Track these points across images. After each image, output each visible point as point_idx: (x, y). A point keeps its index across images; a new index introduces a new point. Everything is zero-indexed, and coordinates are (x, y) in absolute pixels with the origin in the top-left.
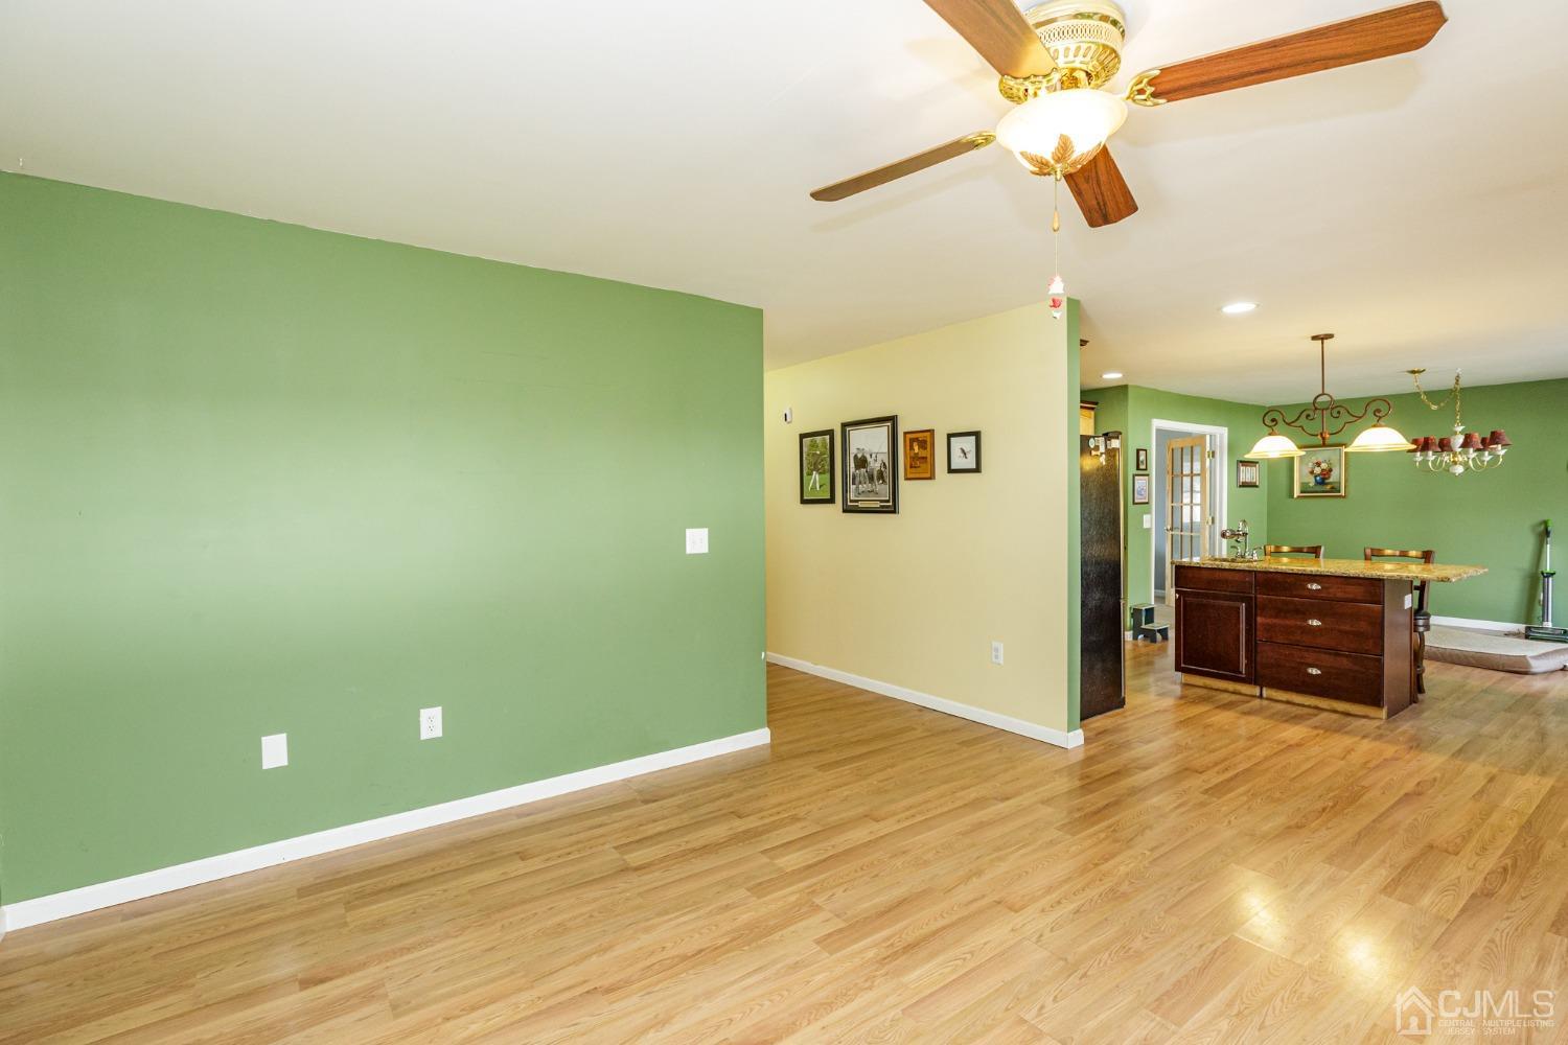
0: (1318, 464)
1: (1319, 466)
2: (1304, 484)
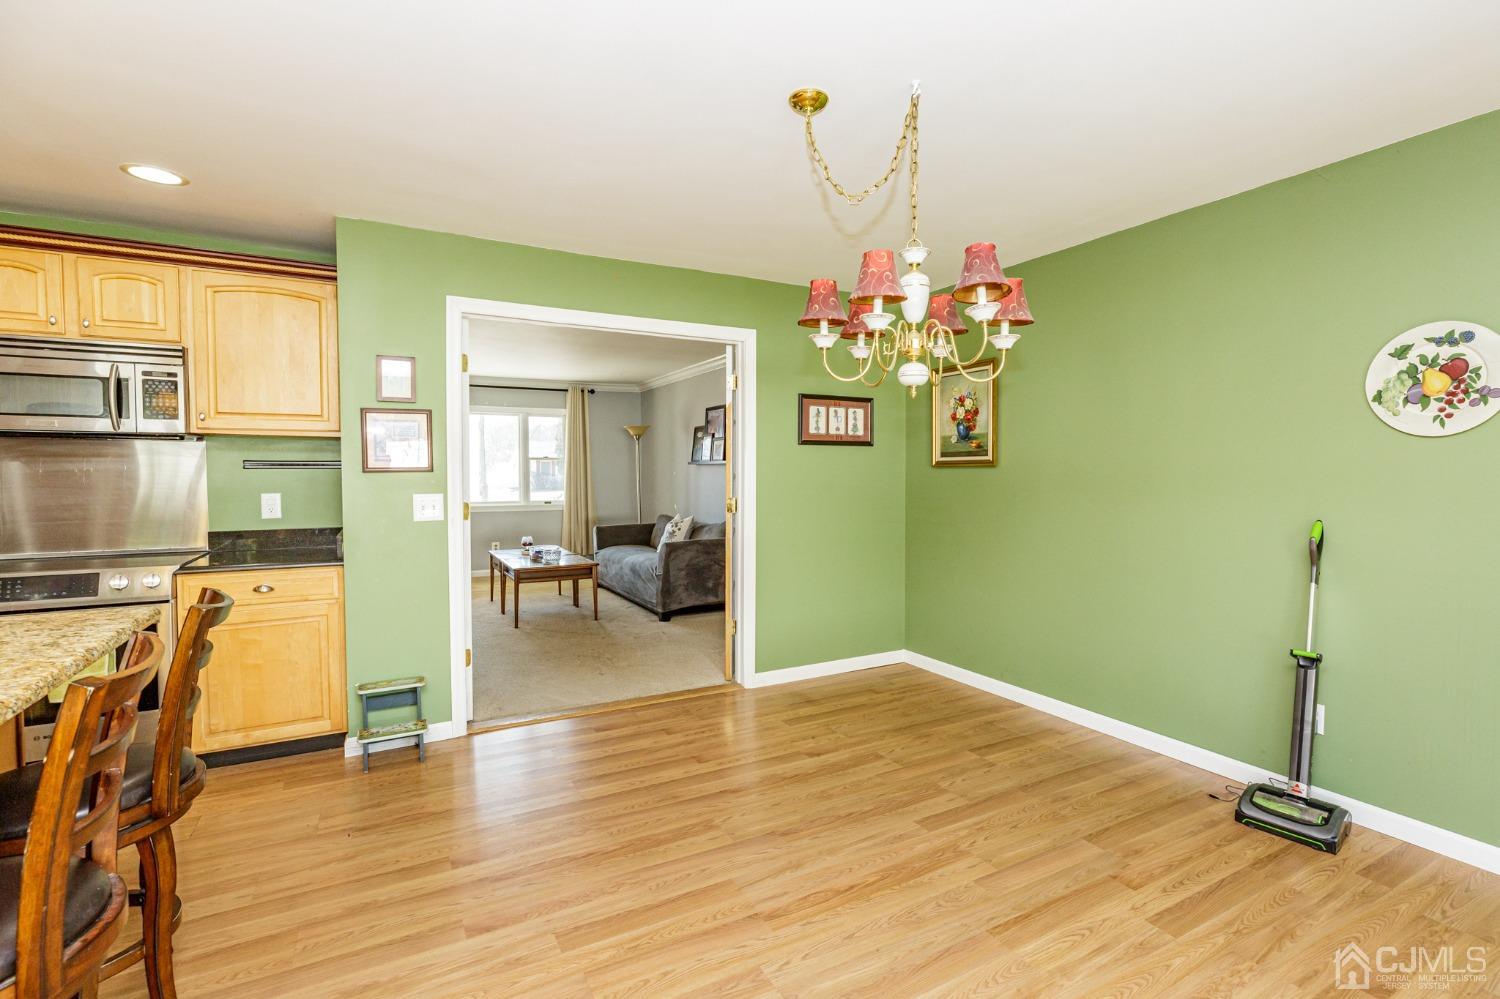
0: (961, 401)
1: (962, 405)
2: (945, 440)
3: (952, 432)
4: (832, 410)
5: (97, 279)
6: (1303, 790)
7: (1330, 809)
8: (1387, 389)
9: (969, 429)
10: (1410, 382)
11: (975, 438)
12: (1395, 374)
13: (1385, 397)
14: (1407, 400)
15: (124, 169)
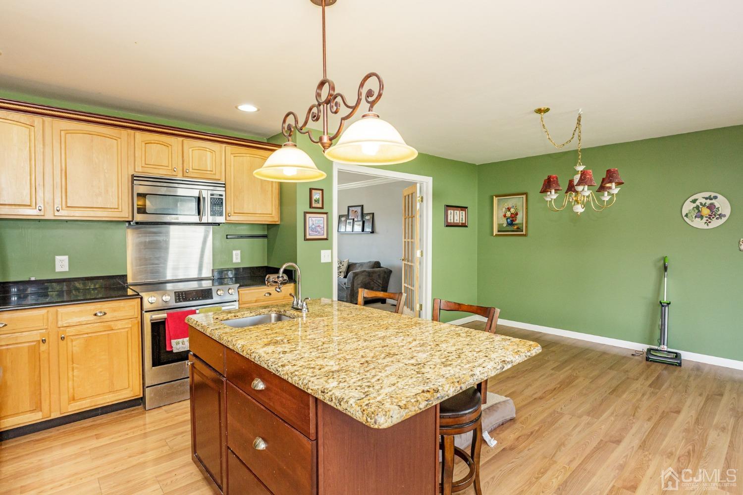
1: (509, 211)
2: (500, 225)
3: (504, 222)
4: (455, 211)
5: (190, 150)
6: (665, 348)
7: (676, 353)
8: (690, 213)
9: (512, 221)
10: (697, 211)
11: (516, 224)
12: (692, 208)
13: (689, 215)
14: (696, 217)
15: (236, 107)
